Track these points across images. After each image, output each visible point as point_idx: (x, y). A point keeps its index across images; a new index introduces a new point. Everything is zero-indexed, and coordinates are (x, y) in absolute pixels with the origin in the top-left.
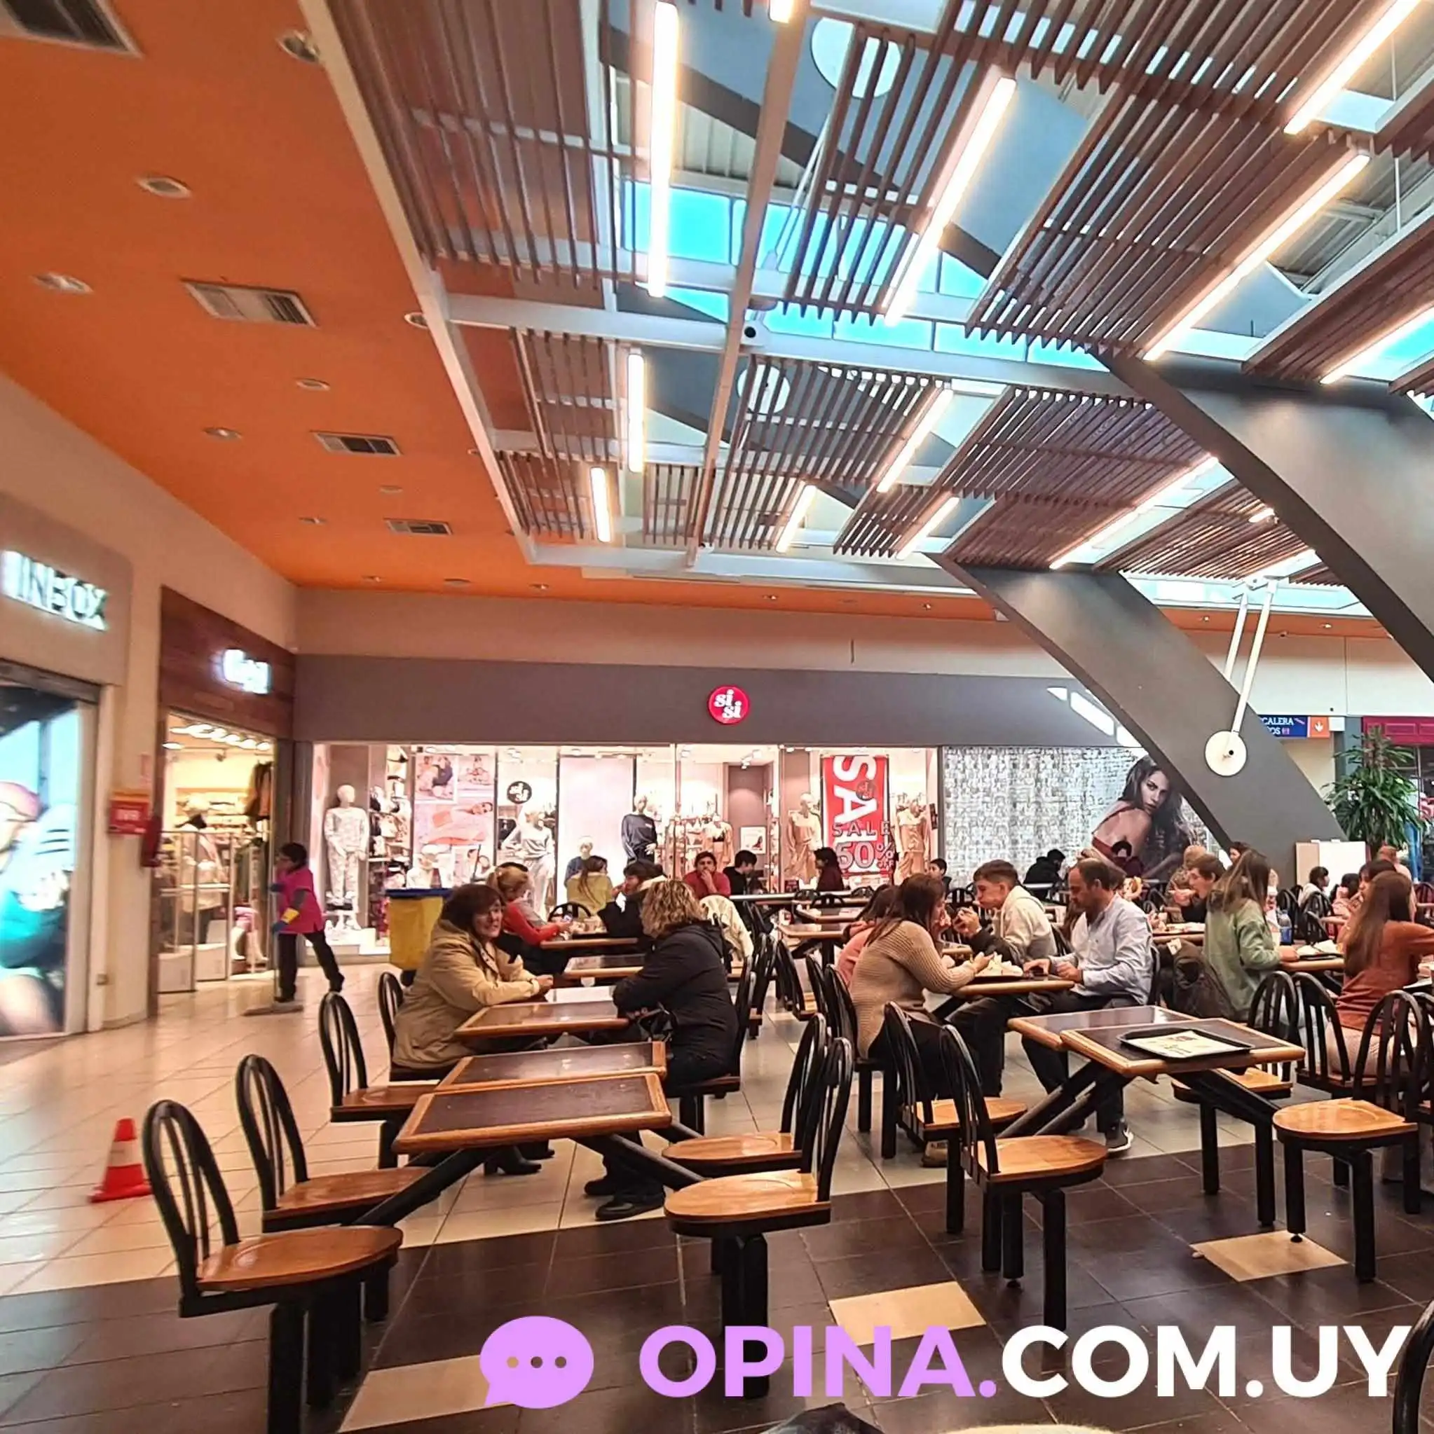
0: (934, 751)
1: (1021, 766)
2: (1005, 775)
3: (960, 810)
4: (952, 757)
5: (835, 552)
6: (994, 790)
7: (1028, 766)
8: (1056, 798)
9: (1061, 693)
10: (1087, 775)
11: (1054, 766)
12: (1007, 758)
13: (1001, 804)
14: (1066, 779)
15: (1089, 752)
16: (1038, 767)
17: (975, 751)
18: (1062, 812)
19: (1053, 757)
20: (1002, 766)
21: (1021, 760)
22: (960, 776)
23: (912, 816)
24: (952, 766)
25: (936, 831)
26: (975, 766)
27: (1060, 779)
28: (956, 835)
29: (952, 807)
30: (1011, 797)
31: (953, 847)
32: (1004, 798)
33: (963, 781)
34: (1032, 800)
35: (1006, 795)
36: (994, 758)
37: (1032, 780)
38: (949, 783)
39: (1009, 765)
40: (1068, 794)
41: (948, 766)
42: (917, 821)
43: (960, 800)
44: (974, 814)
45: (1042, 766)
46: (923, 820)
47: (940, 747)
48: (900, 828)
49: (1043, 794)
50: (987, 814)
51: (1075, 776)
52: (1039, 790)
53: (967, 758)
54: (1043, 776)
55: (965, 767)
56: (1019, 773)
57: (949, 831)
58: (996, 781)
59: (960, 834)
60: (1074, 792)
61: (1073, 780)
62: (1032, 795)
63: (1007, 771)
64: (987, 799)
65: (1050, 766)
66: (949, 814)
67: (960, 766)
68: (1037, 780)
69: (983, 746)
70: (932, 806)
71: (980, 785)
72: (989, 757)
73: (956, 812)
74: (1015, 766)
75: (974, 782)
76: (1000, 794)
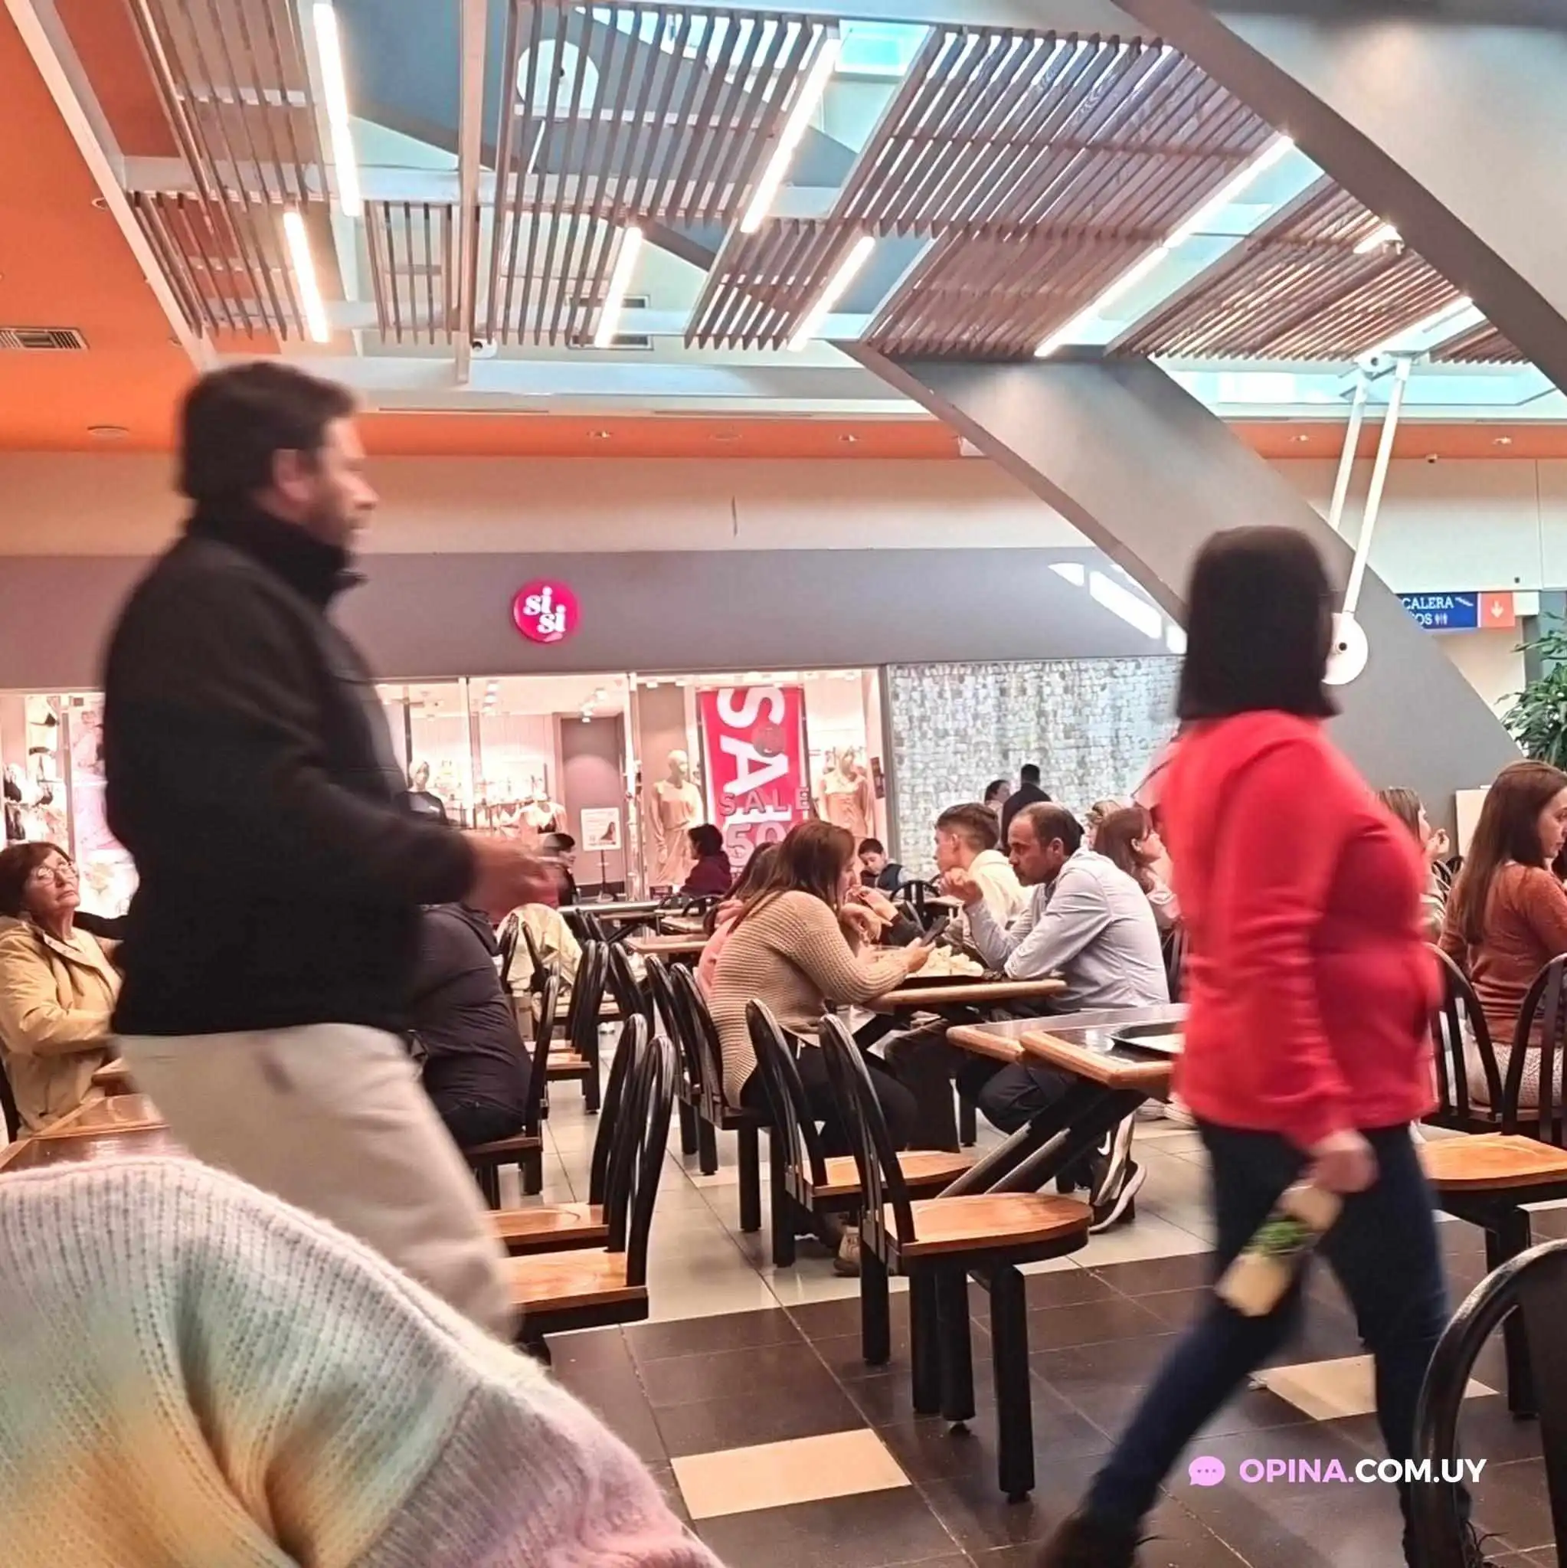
0: (874, 673)
1: (1013, 692)
2: (988, 708)
3: (920, 766)
4: (901, 681)
5: (688, 344)
6: (971, 731)
7: (1023, 691)
8: (1072, 742)
9: (1072, 573)
10: (1119, 703)
11: (1066, 690)
12: (990, 680)
13: (984, 754)
14: (1087, 711)
15: (1121, 665)
16: (1040, 692)
17: (940, 670)
18: (1082, 763)
19: (1063, 675)
20: (982, 693)
21: (1013, 683)
22: (916, 713)
23: (845, 780)
24: (902, 697)
25: (883, 800)
26: (941, 695)
27: (1076, 711)
28: (914, 806)
29: (907, 762)
30: (1000, 743)
31: (911, 826)
32: (988, 744)
33: (923, 718)
34: (1033, 746)
35: (991, 740)
36: (969, 680)
37: (1032, 714)
38: (899, 722)
39: (994, 693)
40: (1090, 735)
41: (896, 696)
42: (852, 787)
43: (918, 749)
44: (944, 772)
45: (1047, 690)
46: (863, 785)
47: (882, 667)
48: (827, 799)
49: (1051, 736)
50: (962, 771)
51: (1101, 703)
52: (1044, 730)
53: (927, 682)
54: (1048, 707)
55: (923, 697)
56: (1011, 703)
57: (904, 800)
58: (976, 717)
59: (922, 805)
60: (1100, 730)
61: (1098, 711)
62: (1033, 737)
63: (991, 702)
64: (963, 747)
65: (1059, 690)
66: (903, 773)
67: (916, 695)
68: (1041, 713)
69: (950, 662)
70: (875, 761)
71: (949, 725)
72: (961, 679)
73: (913, 769)
74: (1003, 692)
75: (940, 721)
76: (984, 738)
